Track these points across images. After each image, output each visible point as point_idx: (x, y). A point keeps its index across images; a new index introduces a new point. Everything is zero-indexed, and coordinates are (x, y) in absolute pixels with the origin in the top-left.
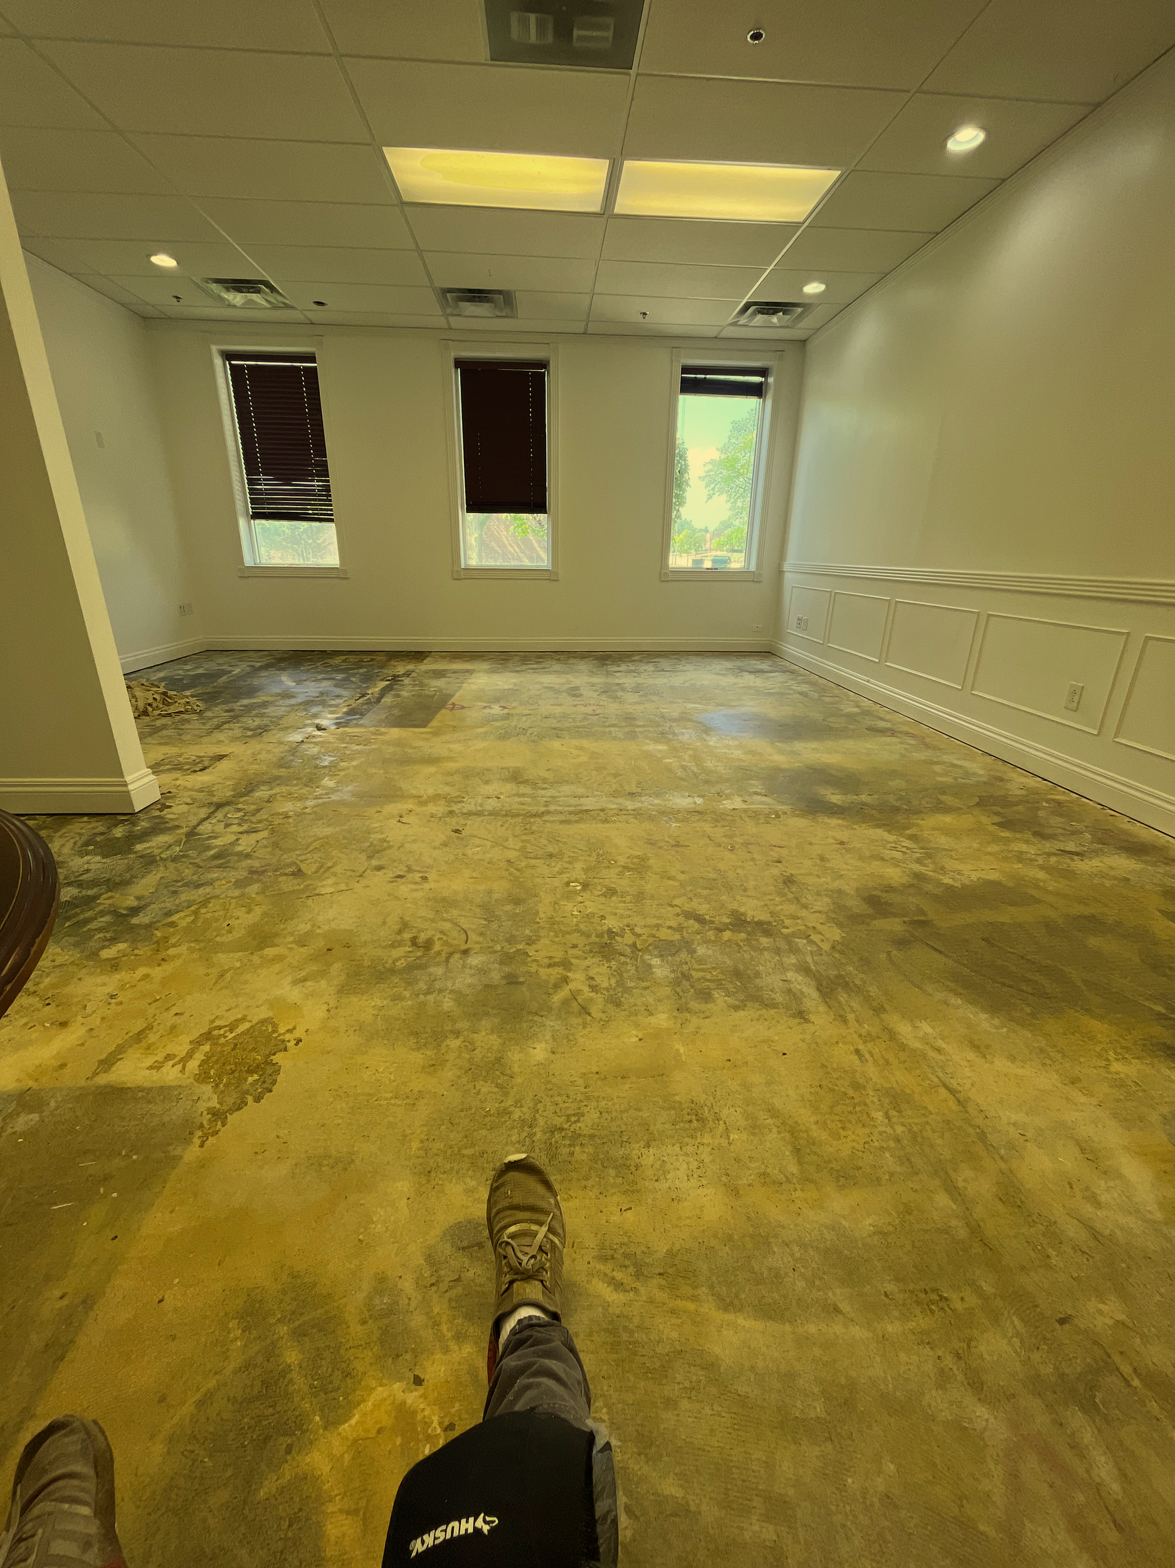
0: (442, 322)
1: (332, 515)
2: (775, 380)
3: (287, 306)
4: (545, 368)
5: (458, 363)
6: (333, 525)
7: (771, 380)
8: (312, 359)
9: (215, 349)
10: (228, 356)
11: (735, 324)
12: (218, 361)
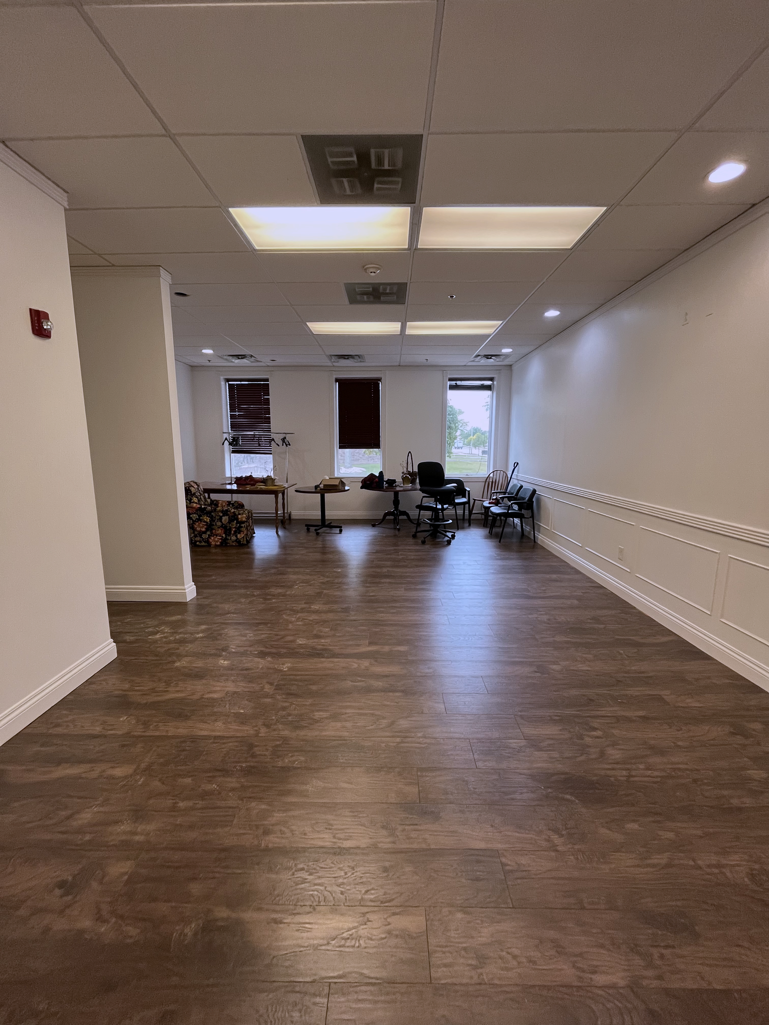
0: (330, 364)
1: (271, 451)
2: (497, 383)
3: (258, 361)
4: (380, 381)
5: (337, 380)
6: (271, 456)
7: (495, 383)
8: (267, 380)
9: (222, 378)
10: (228, 380)
11: (473, 361)
12: (223, 383)
